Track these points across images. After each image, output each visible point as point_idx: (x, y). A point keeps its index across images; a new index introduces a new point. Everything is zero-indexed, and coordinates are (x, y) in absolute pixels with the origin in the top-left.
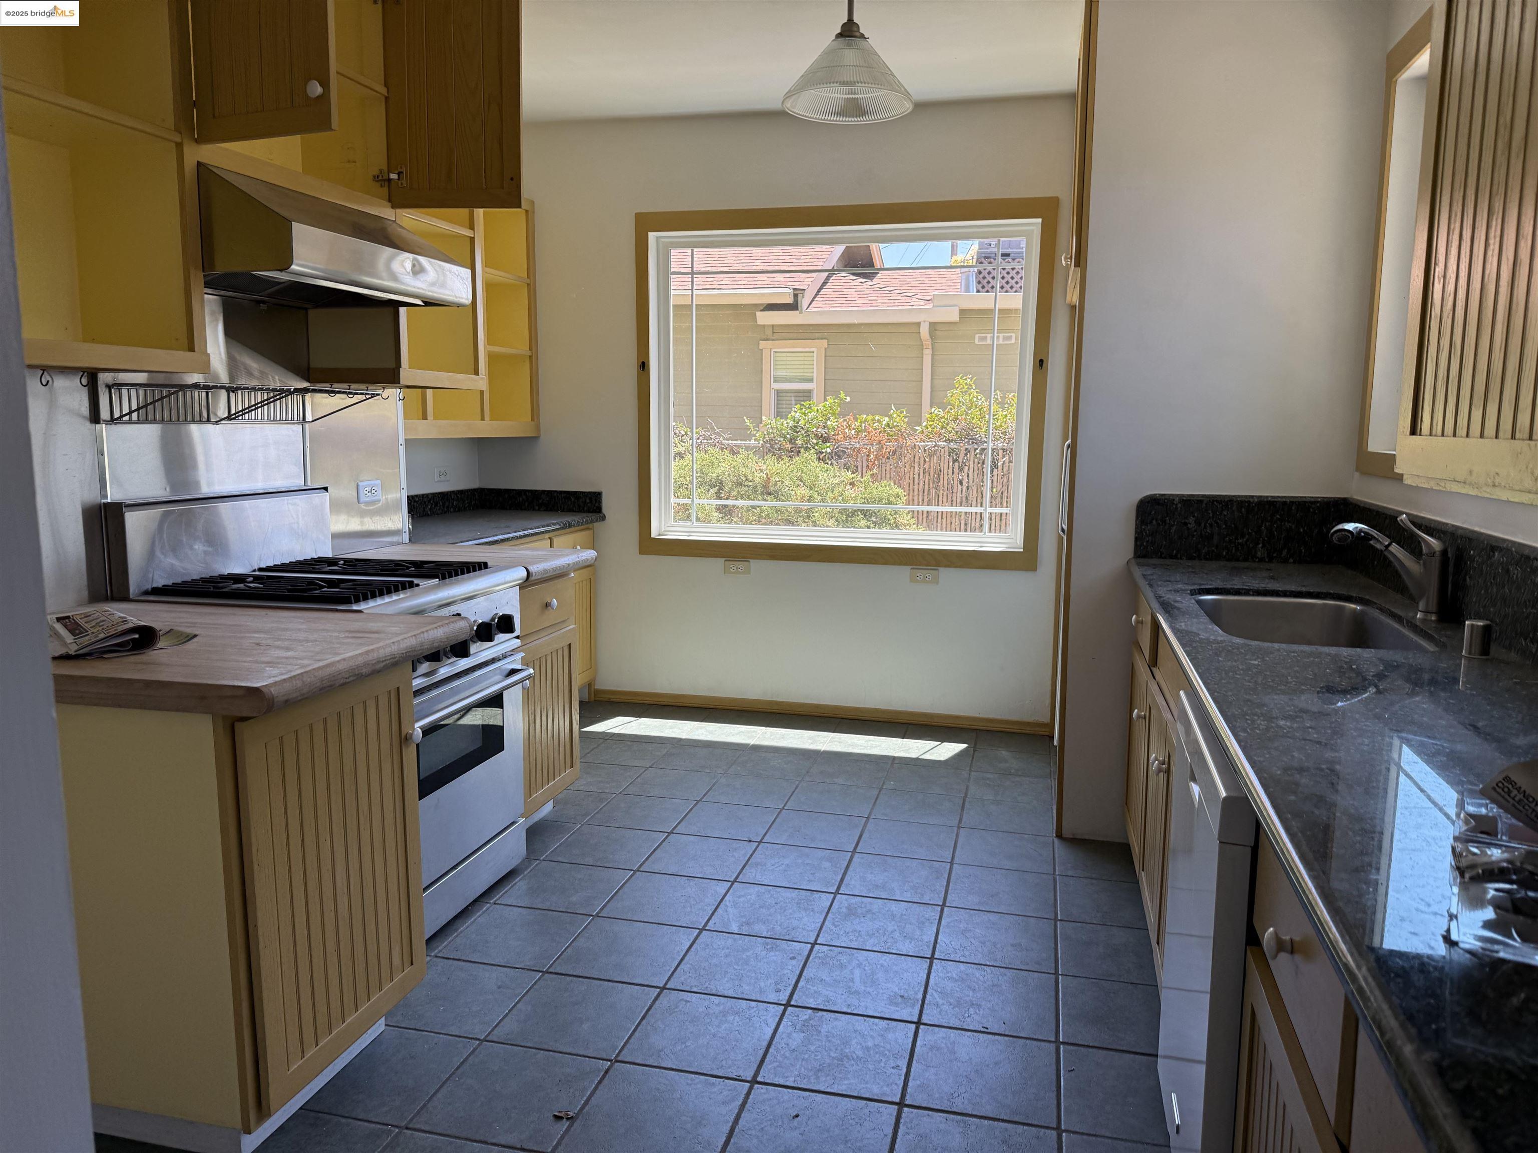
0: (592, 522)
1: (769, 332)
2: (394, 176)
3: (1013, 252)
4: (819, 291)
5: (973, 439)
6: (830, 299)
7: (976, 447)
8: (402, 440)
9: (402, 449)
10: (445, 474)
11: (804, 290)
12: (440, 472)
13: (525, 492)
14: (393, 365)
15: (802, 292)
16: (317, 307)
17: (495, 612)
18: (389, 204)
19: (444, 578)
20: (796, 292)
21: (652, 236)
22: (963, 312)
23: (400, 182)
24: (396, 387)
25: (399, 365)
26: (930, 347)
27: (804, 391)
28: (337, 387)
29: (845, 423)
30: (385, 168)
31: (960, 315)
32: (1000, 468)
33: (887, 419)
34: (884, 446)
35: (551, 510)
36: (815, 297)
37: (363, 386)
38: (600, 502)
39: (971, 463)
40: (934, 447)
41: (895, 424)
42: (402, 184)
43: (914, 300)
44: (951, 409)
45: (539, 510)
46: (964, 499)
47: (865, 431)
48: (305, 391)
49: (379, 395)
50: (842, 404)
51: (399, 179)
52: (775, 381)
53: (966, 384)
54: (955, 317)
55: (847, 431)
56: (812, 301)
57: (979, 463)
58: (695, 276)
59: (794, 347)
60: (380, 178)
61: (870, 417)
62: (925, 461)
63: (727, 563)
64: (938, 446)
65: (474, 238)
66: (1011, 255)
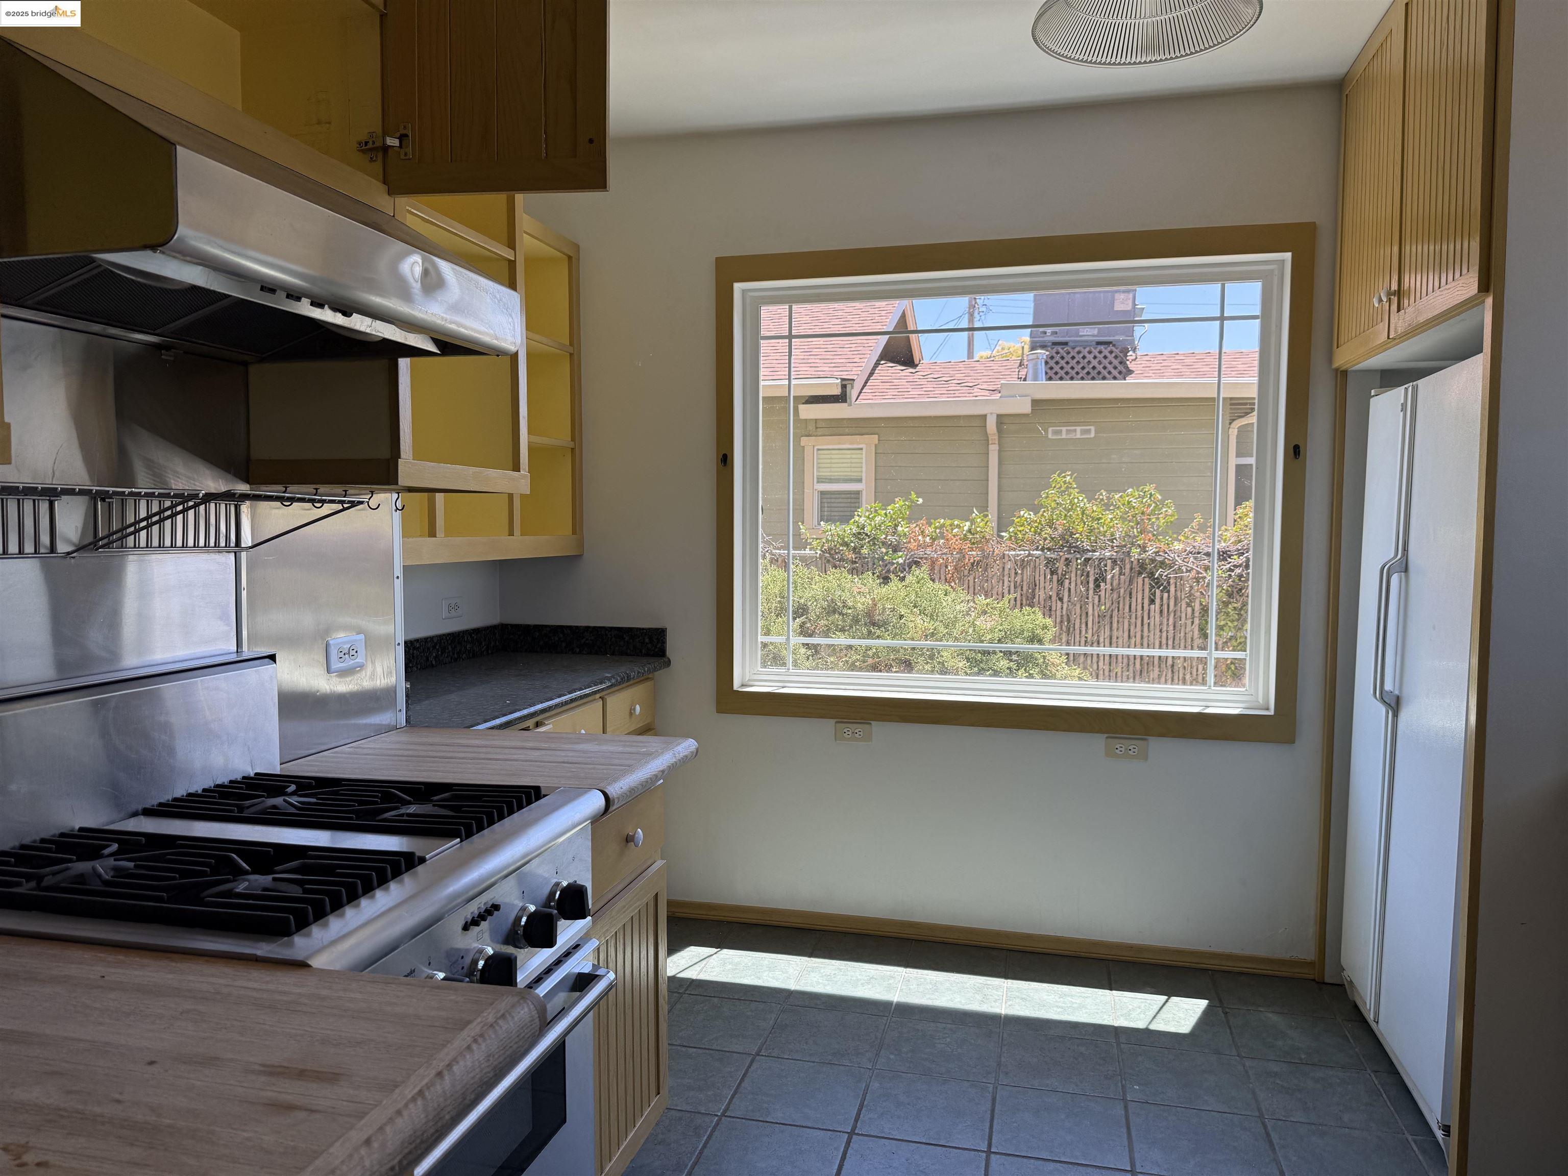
0: (655, 670)
1: (811, 427)
2: (392, 142)
3: (1071, 341)
4: (866, 382)
5: (1074, 547)
6: (880, 391)
7: (1078, 556)
8: (398, 571)
9: (398, 584)
10: (456, 607)
11: (854, 380)
12: (449, 606)
13: (561, 628)
14: (385, 454)
15: (851, 382)
16: (262, 360)
17: (554, 881)
18: (383, 188)
19: (469, 835)
20: (844, 383)
21: (738, 287)
22: (1035, 403)
23: (402, 152)
24: (391, 491)
25: (396, 453)
26: (997, 442)
27: (850, 493)
28: (295, 490)
29: (917, 529)
30: (379, 131)
31: (1032, 407)
32: (1108, 581)
33: (968, 524)
34: (967, 556)
35: (596, 653)
36: (862, 389)
37: (339, 489)
38: (664, 642)
39: (1073, 575)
40: (1026, 557)
41: (978, 529)
42: (406, 154)
43: (976, 390)
44: (1044, 511)
45: (580, 653)
46: (1065, 618)
47: (943, 537)
48: (245, 497)
49: (362, 503)
50: (913, 507)
51: (401, 147)
52: (818, 482)
53: (1065, 482)
54: (1027, 408)
55: (920, 538)
56: (860, 392)
57: (1082, 575)
58: (793, 340)
59: (839, 443)
60: (370, 145)
61: (948, 522)
62: (1016, 573)
63: (838, 725)
64: (1032, 555)
65: (515, 261)
66: (1069, 344)
